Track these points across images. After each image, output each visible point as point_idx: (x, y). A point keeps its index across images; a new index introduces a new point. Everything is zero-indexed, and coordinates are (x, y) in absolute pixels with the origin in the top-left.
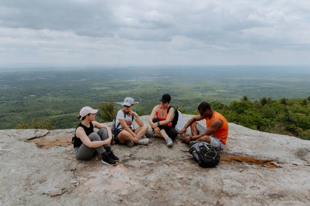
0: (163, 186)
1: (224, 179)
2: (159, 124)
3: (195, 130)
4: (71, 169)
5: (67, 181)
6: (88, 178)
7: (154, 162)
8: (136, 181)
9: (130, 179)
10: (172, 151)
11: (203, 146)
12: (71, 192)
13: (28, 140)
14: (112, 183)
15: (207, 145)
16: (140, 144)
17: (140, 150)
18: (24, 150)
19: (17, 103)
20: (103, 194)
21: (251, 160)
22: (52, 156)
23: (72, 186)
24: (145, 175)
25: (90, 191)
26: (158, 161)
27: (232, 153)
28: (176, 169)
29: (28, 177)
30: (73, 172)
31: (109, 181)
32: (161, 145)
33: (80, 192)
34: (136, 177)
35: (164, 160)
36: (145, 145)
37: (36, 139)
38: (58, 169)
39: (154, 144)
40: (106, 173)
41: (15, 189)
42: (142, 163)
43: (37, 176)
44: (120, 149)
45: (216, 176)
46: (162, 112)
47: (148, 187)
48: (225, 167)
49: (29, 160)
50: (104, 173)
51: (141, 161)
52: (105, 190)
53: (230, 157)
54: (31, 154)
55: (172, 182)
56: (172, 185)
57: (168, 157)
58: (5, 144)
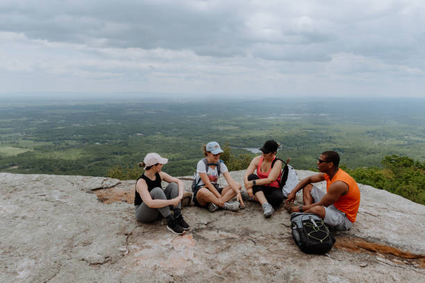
0: (234, 271)
1: (331, 274)
2: (254, 183)
3: (308, 195)
4: (126, 232)
5: (114, 247)
6: (142, 247)
7: (237, 237)
8: (201, 260)
9: (195, 255)
10: (269, 224)
11: (309, 221)
12: (116, 262)
13: (93, 190)
14: (169, 257)
15: (316, 221)
16: (227, 209)
17: (223, 217)
18: (81, 202)
19: (120, 143)
20: (152, 271)
21: (392, 251)
22: (110, 213)
23: (119, 255)
24: (217, 253)
25: (137, 265)
26: (243, 235)
27: (363, 236)
28: (263, 249)
29: (74, 237)
30: (126, 237)
31: (166, 254)
32: (255, 213)
33: (126, 264)
34: (203, 253)
35: (253, 236)
36: (234, 211)
37: (102, 191)
38: (109, 231)
39: (247, 211)
40: (167, 243)
41: (53, 250)
42: (221, 236)
43: (83, 237)
44: (196, 213)
45: (320, 268)
46: (264, 166)
47: (214, 270)
48: (340, 256)
49: (82, 216)
50: (165, 243)
51: (220, 232)
52: (155, 266)
53: (358, 242)
54: (87, 208)
55: (250, 268)
56: (249, 272)
57: (260, 232)
58: (64, 193)
